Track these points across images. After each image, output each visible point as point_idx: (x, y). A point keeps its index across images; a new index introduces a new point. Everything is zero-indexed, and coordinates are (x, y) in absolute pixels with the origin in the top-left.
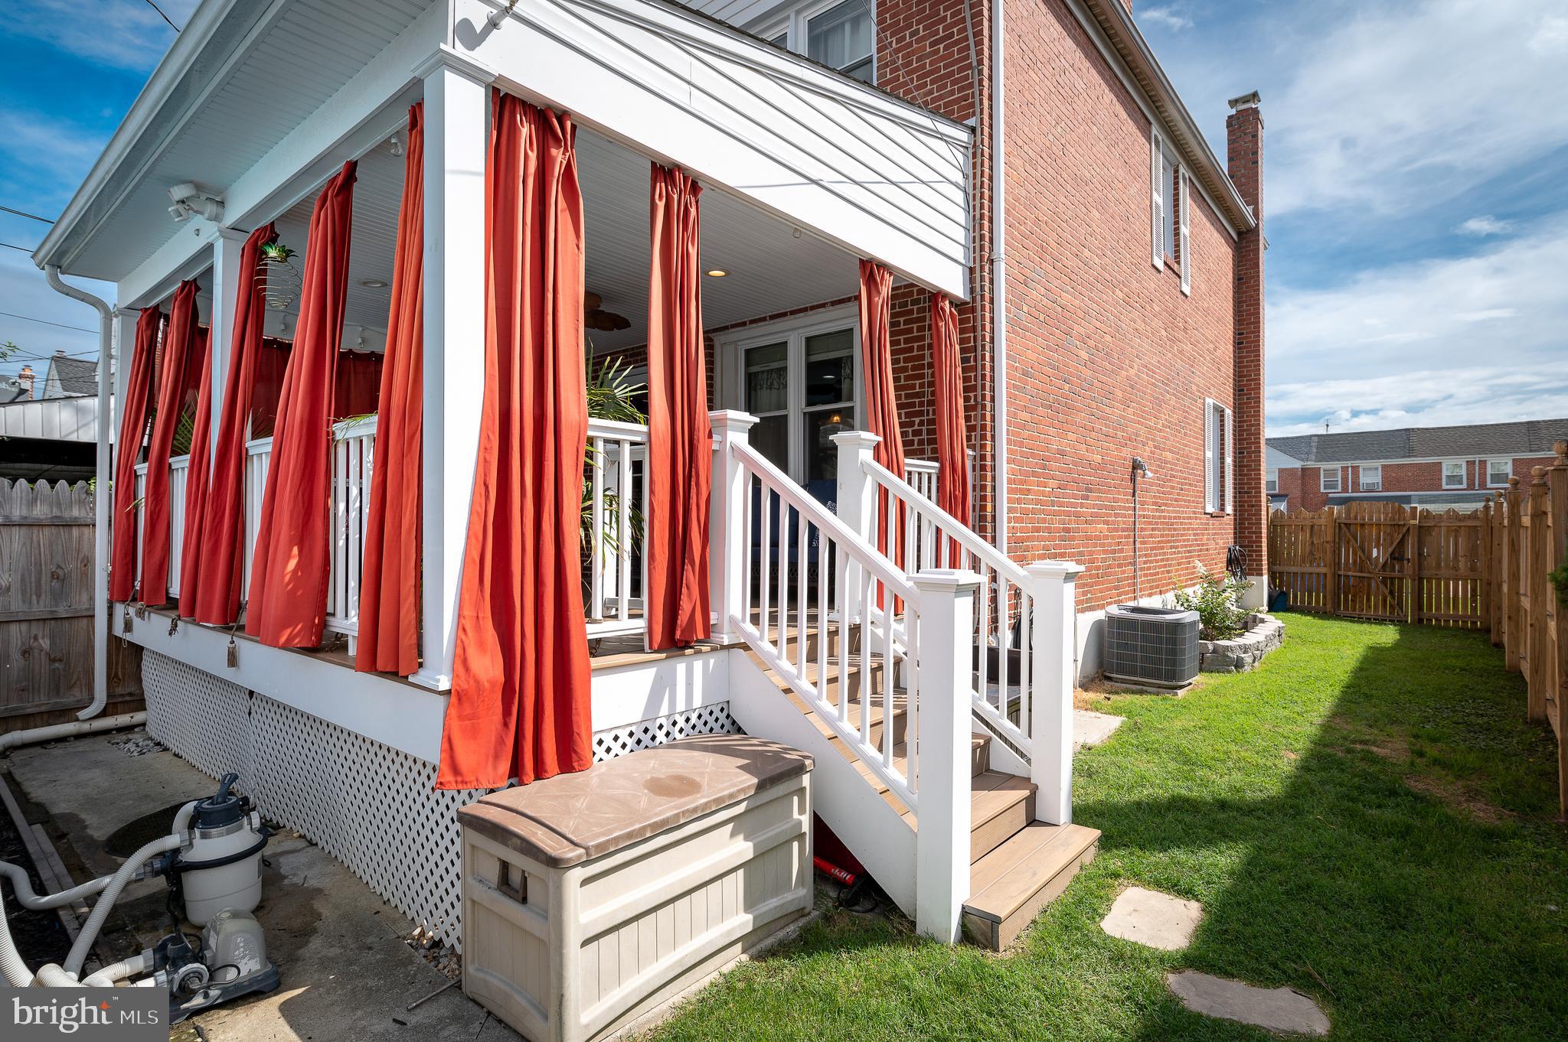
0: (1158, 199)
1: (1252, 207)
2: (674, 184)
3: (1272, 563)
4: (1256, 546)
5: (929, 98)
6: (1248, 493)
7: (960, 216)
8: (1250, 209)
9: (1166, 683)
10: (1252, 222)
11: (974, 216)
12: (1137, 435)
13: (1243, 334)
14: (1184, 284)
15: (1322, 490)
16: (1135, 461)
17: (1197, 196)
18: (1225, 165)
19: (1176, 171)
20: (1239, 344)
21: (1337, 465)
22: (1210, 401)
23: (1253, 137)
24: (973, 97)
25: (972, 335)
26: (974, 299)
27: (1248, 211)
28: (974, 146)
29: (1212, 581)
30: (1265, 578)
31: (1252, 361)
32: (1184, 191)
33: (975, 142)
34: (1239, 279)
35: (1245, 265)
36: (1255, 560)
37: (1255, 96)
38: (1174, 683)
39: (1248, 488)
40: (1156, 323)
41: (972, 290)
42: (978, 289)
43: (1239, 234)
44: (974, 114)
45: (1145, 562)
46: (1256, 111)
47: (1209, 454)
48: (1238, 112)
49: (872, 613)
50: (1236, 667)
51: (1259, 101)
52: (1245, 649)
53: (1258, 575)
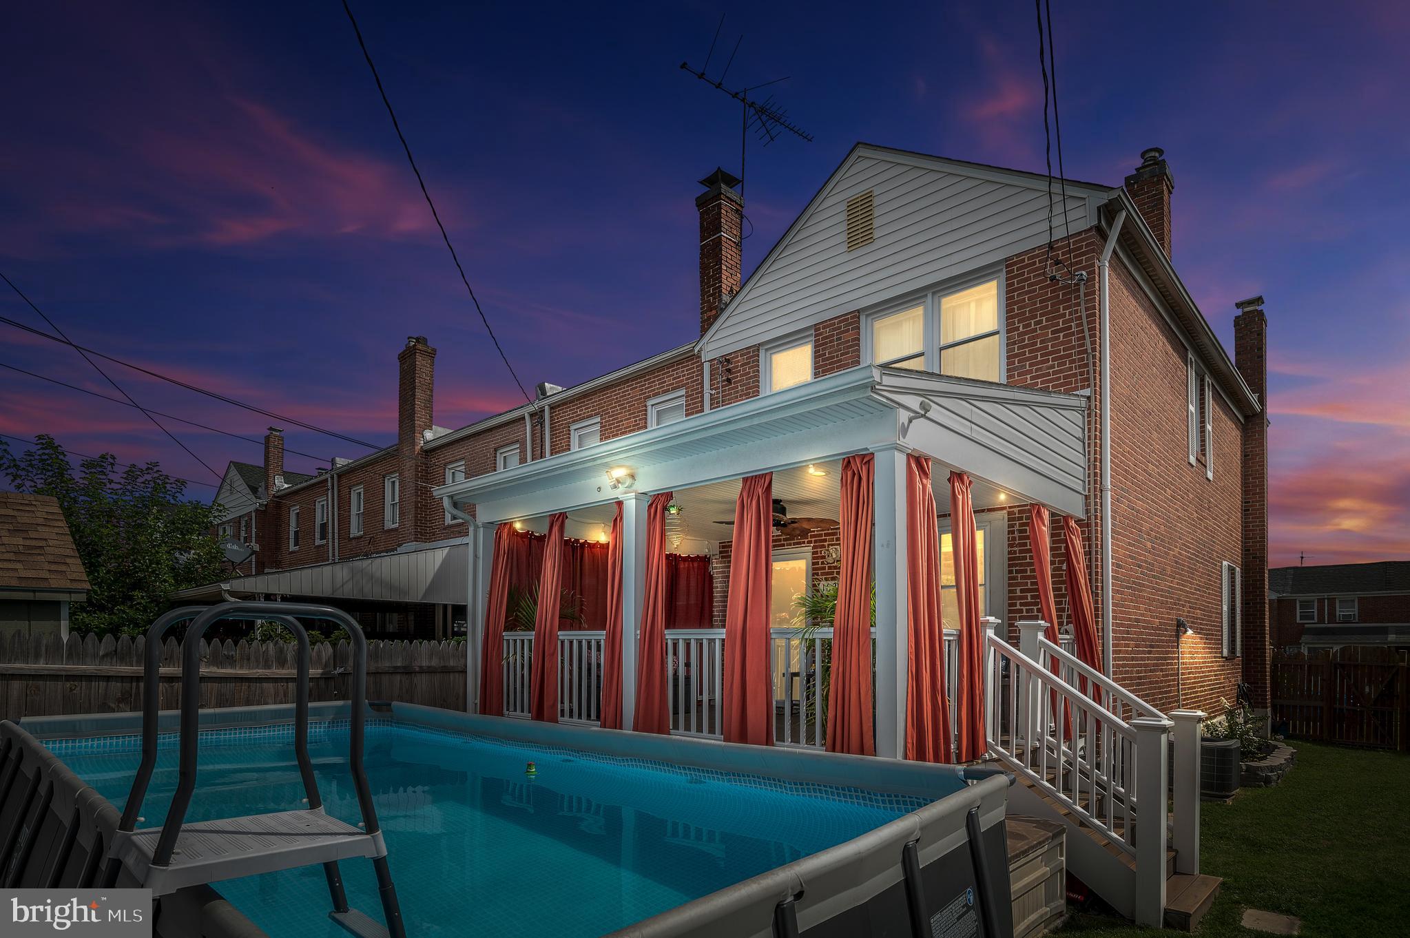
0: (1192, 408)
1: (1257, 395)
2: (963, 483)
3: (1273, 696)
4: (1262, 683)
5: (1051, 371)
6: (1255, 637)
7: (1081, 460)
8: (1256, 396)
9: (1217, 793)
10: (1258, 408)
11: (1089, 459)
12: (1179, 600)
13: (1249, 502)
14: (1208, 472)
15: (1298, 621)
16: (1178, 621)
17: (1217, 397)
18: (1233, 359)
19: (1202, 380)
20: (1245, 511)
21: (1313, 597)
22: (1225, 563)
23: (1258, 335)
24: (1088, 373)
25: (1087, 543)
26: (1089, 518)
27: (1253, 398)
28: (1089, 408)
29: (1230, 714)
30: (1269, 709)
31: (1258, 526)
32: (1209, 394)
33: (1090, 406)
34: (1245, 456)
35: (1251, 444)
36: (1260, 695)
37: (1259, 300)
38: (1223, 793)
39: (1254, 634)
40: (1191, 508)
41: (1087, 511)
42: (1093, 511)
43: (1246, 417)
44: (1089, 386)
45: (1184, 700)
46: (1261, 313)
47: (1225, 608)
48: (1244, 313)
49: (1048, 740)
50: (1265, 783)
51: (1263, 303)
52: (1272, 769)
53: (1263, 707)
